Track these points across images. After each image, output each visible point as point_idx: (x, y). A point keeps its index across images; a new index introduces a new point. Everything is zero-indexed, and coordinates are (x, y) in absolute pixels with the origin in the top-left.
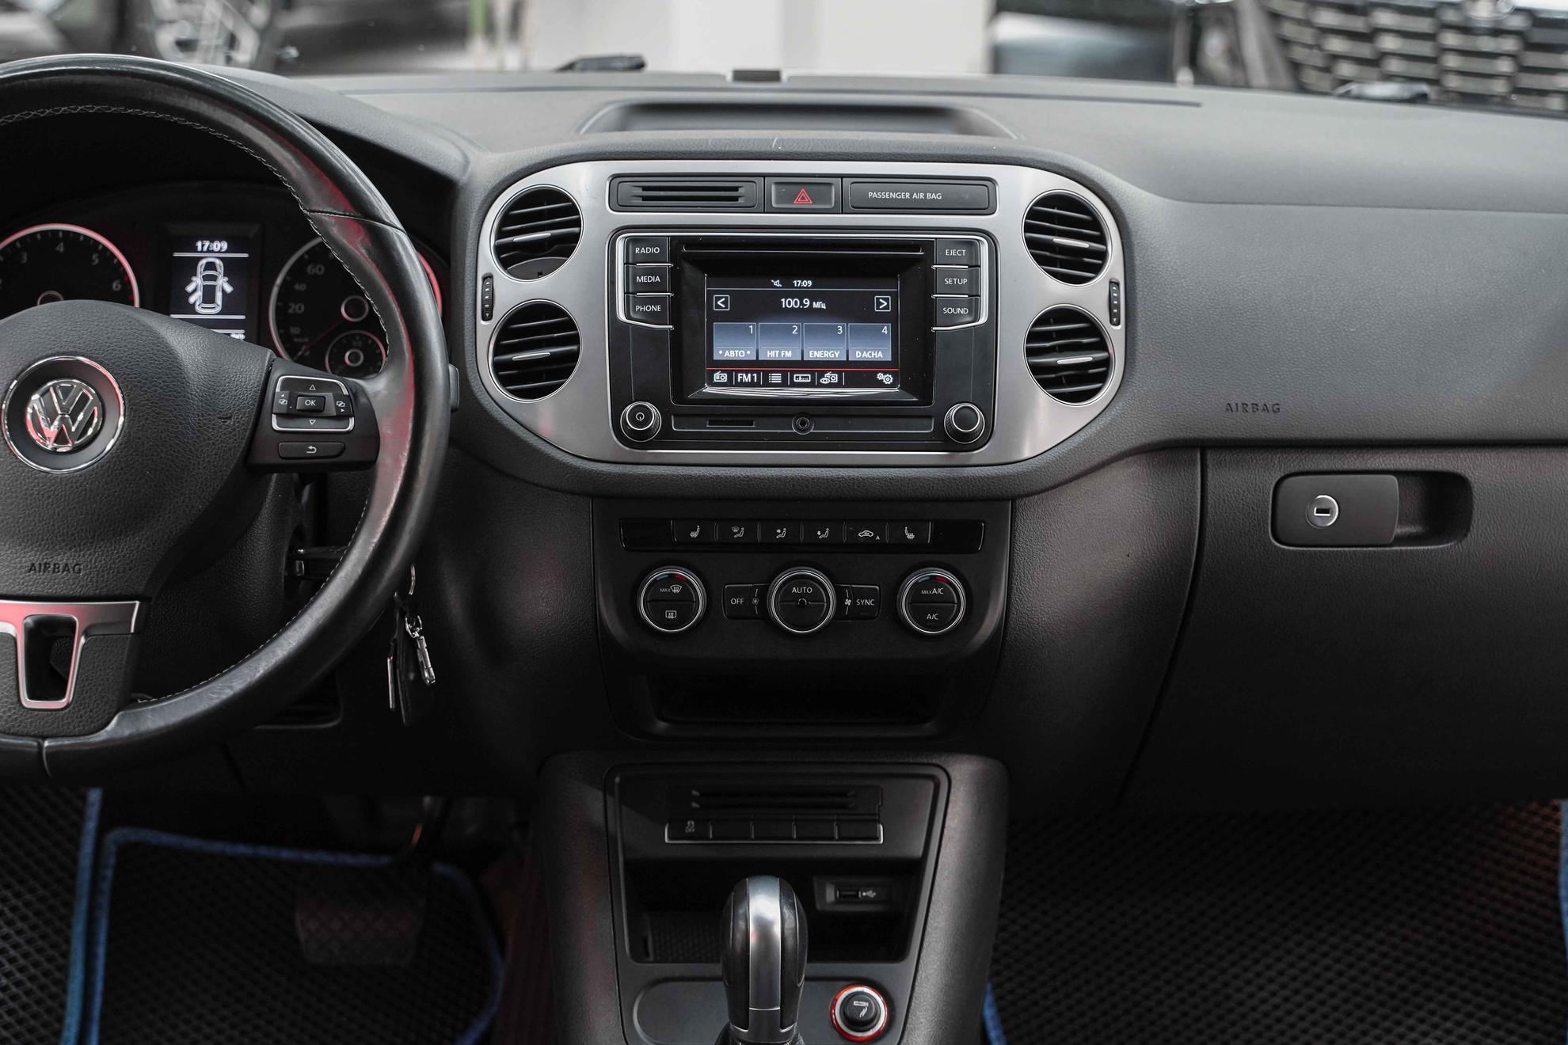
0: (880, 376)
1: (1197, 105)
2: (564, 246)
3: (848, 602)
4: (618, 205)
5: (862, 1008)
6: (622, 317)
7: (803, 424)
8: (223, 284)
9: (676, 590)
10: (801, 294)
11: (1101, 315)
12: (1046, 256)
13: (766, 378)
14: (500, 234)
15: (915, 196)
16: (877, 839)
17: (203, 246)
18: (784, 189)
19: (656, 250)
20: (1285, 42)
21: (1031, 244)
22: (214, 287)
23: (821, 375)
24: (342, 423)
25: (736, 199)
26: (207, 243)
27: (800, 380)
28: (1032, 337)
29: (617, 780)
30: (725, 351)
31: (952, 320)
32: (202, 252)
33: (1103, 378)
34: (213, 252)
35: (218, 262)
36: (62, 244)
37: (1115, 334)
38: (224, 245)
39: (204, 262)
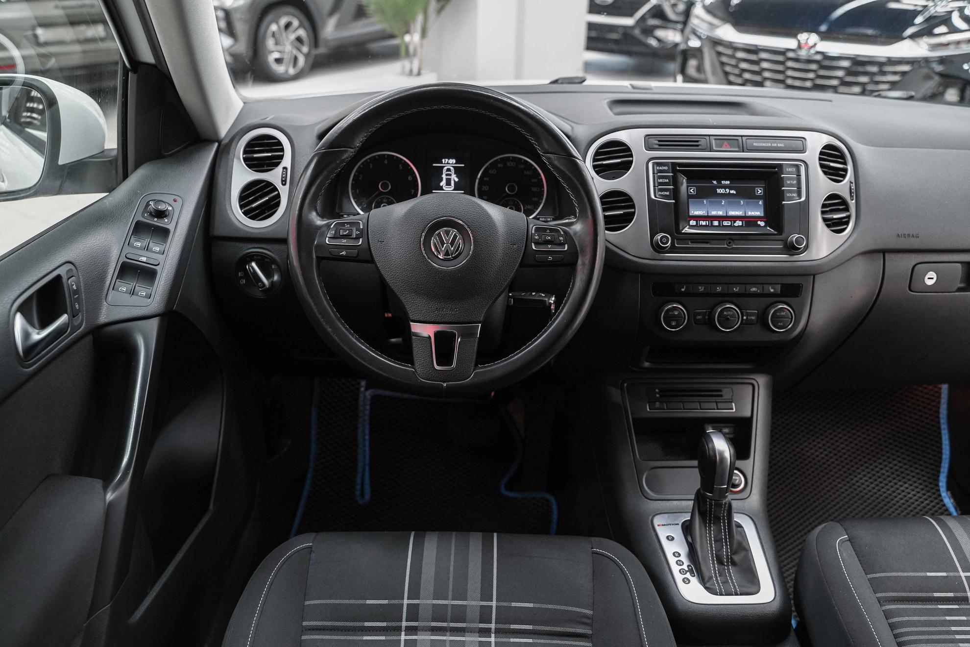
0: (759, 223)
1: (830, 101)
2: (626, 166)
3: (745, 318)
4: (649, 148)
5: (737, 479)
6: (653, 197)
7: (730, 243)
8: (454, 178)
9: (676, 313)
10: (725, 187)
11: (847, 196)
12: (828, 171)
13: (712, 223)
14: (595, 160)
15: (773, 145)
16: (733, 409)
17: (445, 161)
18: (718, 141)
19: (666, 168)
20: (723, 64)
21: (822, 166)
22: (450, 179)
23: (735, 222)
24: (562, 247)
25: (698, 146)
26: (447, 160)
27: (726, 224)
28: (824, 206)
29: (625, 385)
30: (695, 212)
31: (791, 199)
32: (445, 164)
33: (847, 223)
34: (449, 164)
35: (452, 168)
36: (386, 160)
37: (852, 204)
38: (454, 161)
39: (446, 168)
